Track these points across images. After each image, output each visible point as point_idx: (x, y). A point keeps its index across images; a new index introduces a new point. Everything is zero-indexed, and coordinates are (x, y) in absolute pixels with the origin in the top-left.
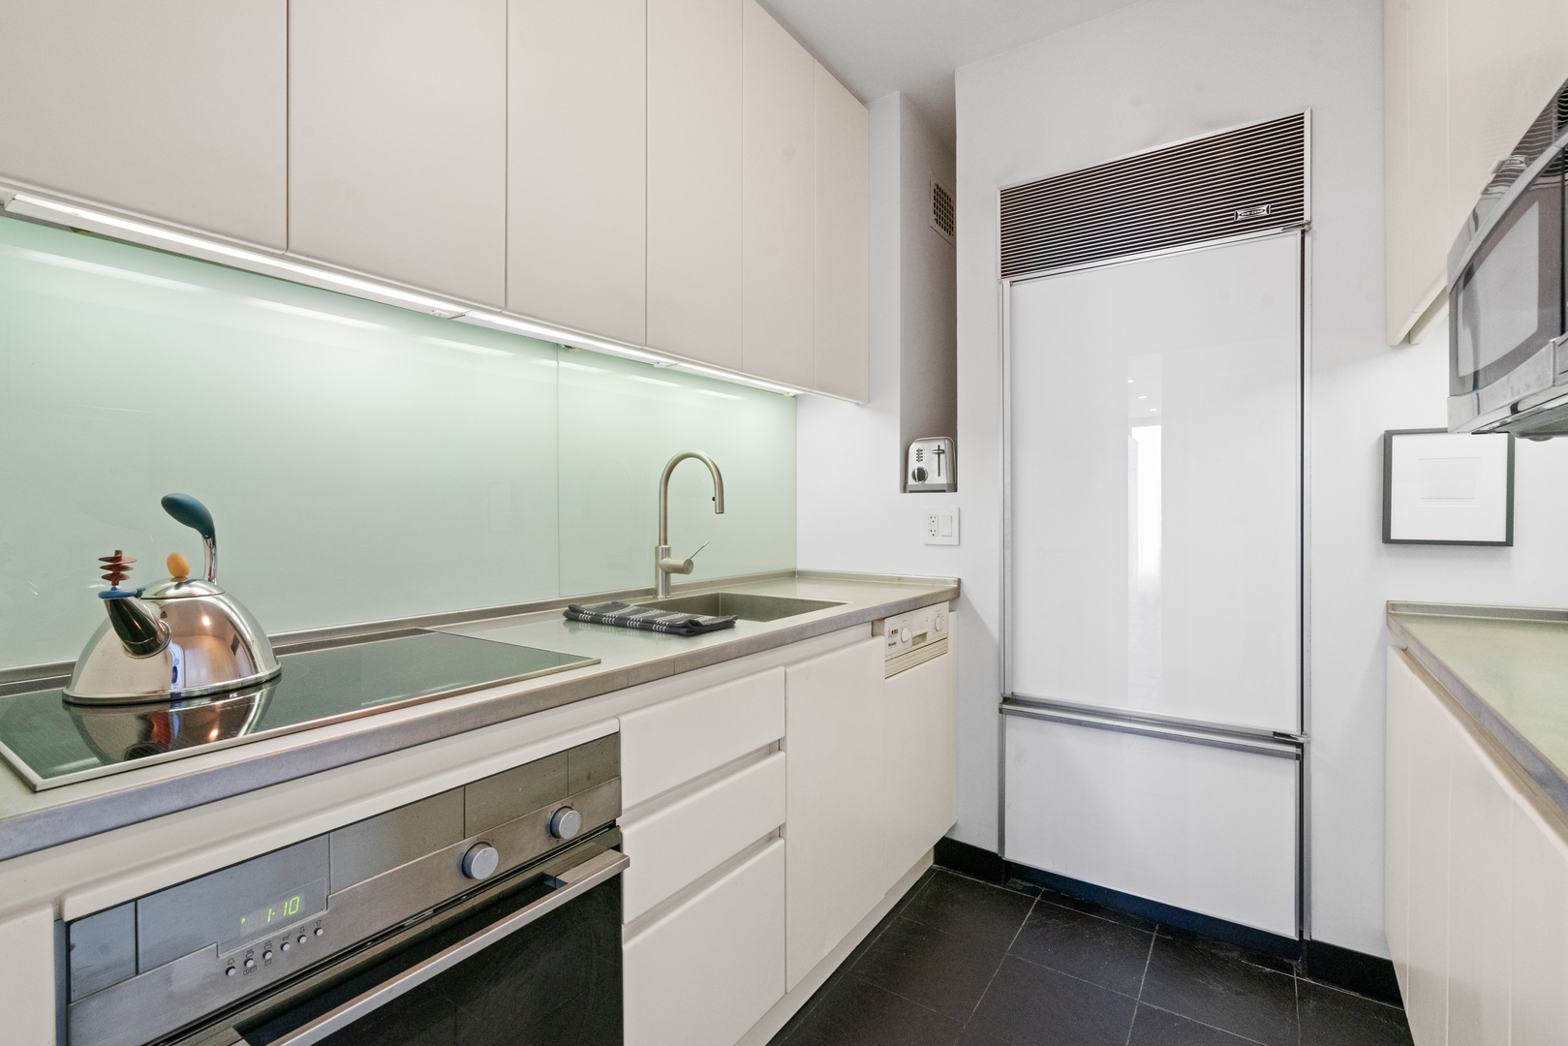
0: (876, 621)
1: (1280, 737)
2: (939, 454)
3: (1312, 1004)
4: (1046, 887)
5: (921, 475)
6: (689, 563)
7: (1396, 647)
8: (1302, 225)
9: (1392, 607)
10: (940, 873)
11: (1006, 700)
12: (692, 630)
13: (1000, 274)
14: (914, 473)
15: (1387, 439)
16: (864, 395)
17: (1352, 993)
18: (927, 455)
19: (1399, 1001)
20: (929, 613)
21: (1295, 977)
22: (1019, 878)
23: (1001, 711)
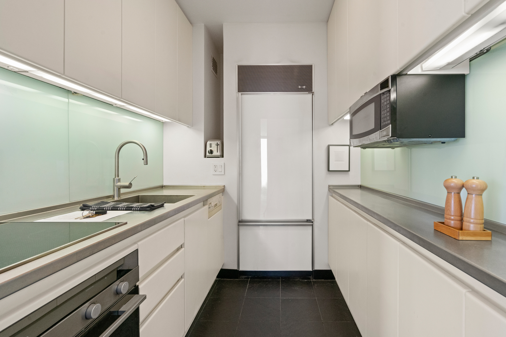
0: (205, 200)
1: (308, 221)
2: (217, 145)
3: (316, 285)
4: (250, 276)
5: (211, 152)
6: (131, 184)
7: (330, 195)
8: (312, 93)
9: (329, 186)
10: (219, 281)
11: (240, 222)
12: (152, 208)
13: (237, 91)
14: (209, 151)
15: (328, 147)
16: (191, 124)
17: (323, 280)
18: (213, 145)
19: (334, 278)
20: (217, 196)
21: (311, 280)
22: (243, 276)
23: (238, 225)
